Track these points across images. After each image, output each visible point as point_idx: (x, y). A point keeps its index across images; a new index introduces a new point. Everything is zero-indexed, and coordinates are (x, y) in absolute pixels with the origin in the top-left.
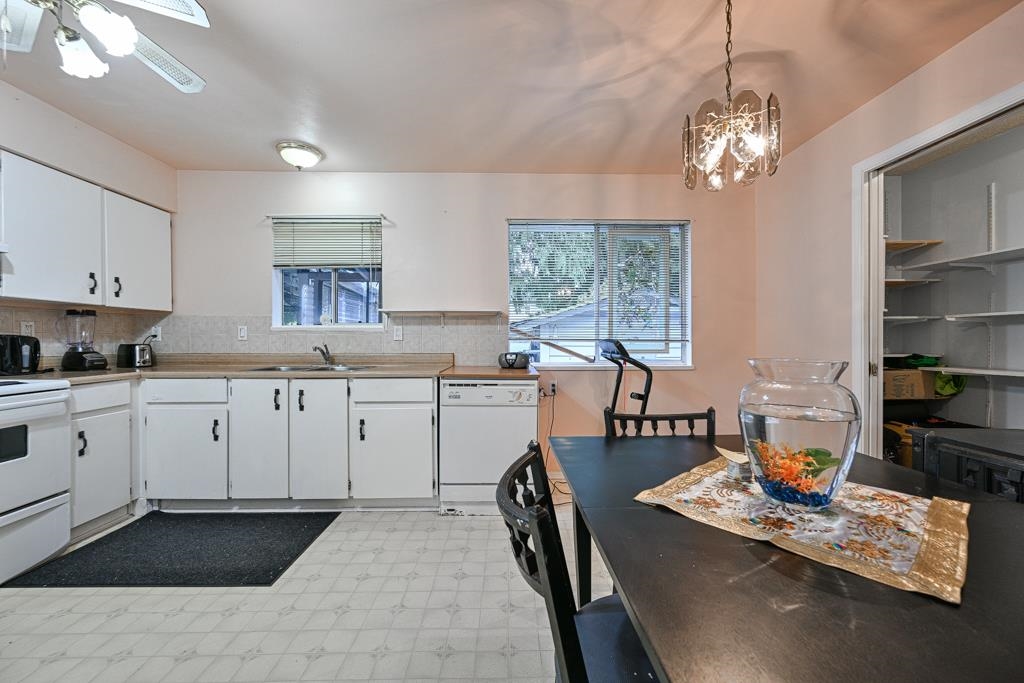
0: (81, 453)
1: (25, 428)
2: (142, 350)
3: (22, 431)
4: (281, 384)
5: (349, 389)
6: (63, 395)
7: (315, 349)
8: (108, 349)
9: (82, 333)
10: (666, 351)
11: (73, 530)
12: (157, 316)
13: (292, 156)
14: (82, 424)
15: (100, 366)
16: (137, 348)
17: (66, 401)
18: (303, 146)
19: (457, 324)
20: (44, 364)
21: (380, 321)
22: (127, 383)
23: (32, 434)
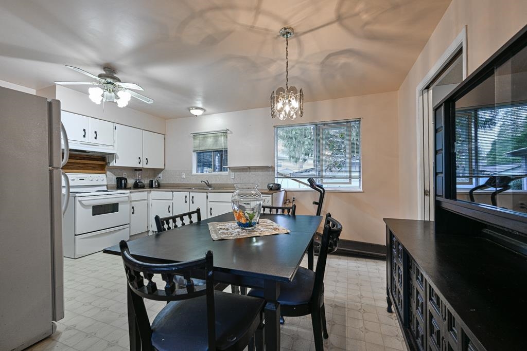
0: (133, 213)
1: (118, 203)
2: (155, 182)
3: (117, 205)
4: (187, 194)
5: (207, 196)
6: (128, 195)
7: (202, 182)
8: (146, 182)
9: (138, 176)
10: (350, 183)
11: (130, 236)
12: (160, 170)
13: (194, 112)
14: (133, 204)
15: (143, 187)
16: (154, 181)
17: (128, 197)
18: (197, 108)
19: (255, 171)
20: (129, 186)
21: (227, 171)
22: (146, 193)
23: (120, 206)
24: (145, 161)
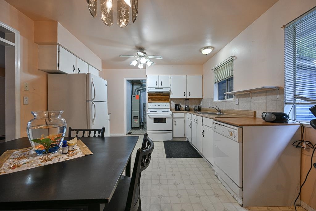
0: (175, 125)
1: (166, 119)
3: (165, 119)
4: (195, 116)
9: (187, 103)
11: (173, 138)
14: (175, 120)
21: (233, 97)
22: (184, 114)
23: (167, 120)
24: (188, 94)
